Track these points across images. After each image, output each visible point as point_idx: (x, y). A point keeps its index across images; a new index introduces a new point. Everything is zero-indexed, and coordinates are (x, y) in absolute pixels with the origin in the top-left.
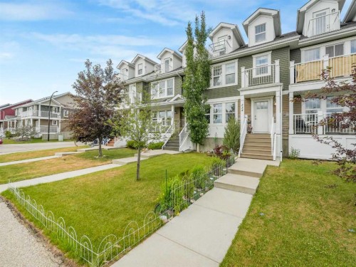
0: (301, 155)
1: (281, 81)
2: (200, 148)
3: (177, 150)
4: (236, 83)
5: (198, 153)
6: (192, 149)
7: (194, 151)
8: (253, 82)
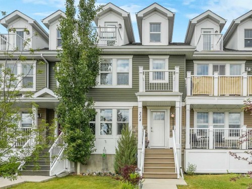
0: (198, 171)
1: (180, 91)
2: (81, 170)
3: (47, 174)
4: (130, 86)
5: (78, 177)
6: (69, 171)
7: (72, 175)
8: (150, 87)
